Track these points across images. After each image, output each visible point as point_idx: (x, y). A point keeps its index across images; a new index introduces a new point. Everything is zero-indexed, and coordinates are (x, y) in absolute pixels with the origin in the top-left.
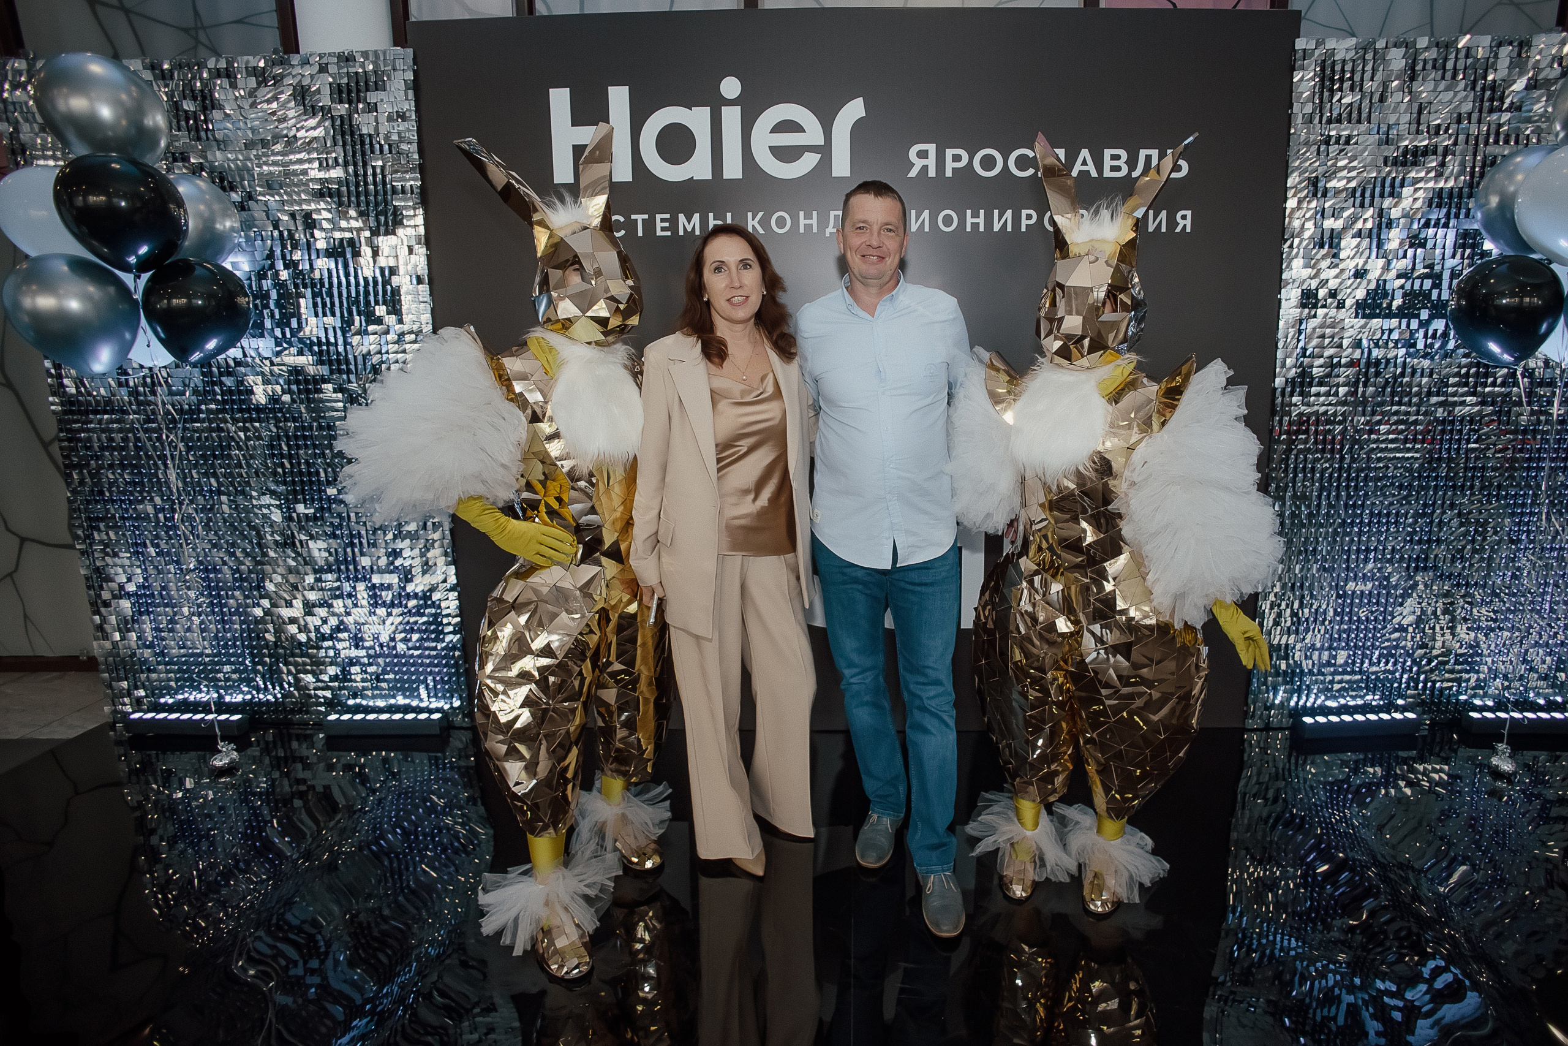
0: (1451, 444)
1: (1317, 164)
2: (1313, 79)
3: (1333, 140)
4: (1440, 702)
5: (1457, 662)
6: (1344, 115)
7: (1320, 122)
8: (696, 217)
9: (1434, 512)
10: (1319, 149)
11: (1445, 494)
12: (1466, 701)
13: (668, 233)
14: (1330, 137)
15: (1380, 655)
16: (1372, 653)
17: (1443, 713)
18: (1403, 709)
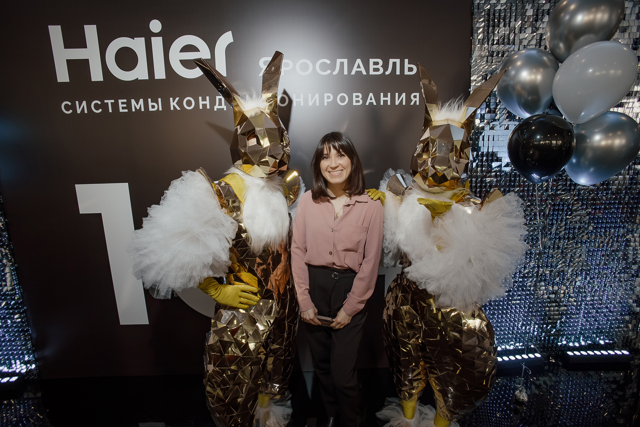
0: (558, 216)
1: (487, 67)
2: (483, 21)
3: (495, 55)
4: (552, 346)
5: (560, 326)
6: (501, 40)
7: (488, 44)
8: (141, 101)
9: (549, 252)
10: (487, 58)
11: (554, 242)
12: (565, 345)
13: (126, 111)
14: (493, 52)
15: (522, 324)
16: (518, 324)
17: (553, 351)
18: (533, 351)
